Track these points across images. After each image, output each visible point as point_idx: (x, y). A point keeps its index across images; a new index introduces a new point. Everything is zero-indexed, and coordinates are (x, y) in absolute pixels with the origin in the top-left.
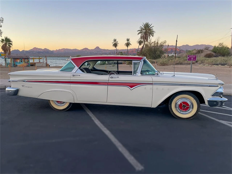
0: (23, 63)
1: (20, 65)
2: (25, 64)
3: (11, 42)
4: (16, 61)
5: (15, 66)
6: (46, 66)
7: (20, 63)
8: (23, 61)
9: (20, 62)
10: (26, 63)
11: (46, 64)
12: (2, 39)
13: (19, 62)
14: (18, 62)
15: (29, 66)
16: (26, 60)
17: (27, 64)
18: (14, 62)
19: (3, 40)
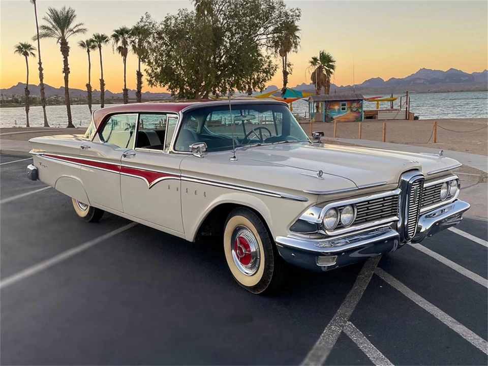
0: (347, 114)
1: (339, 117)
2: (352, 116)
3: (333, 62)
4: (331, 107)
5: (329, 119)
6: (406, 119)
7: (339, 112)
8: (348, 108)
9: (339, 109)
10: (355, 111)
11: (405, 114)
12: (313, 58)
13: (337, 111)
14: (334, 109)
15: (361, 121)
16: (355, 105)
17: (355, 114)
18: (326, 109)
19: (315, 59)
